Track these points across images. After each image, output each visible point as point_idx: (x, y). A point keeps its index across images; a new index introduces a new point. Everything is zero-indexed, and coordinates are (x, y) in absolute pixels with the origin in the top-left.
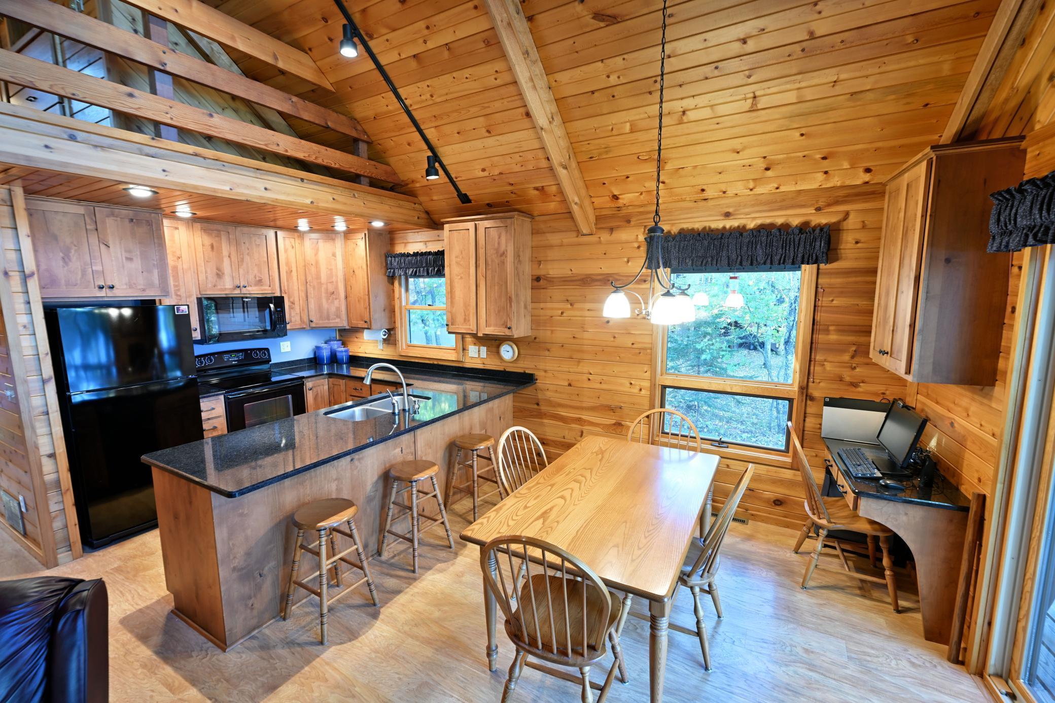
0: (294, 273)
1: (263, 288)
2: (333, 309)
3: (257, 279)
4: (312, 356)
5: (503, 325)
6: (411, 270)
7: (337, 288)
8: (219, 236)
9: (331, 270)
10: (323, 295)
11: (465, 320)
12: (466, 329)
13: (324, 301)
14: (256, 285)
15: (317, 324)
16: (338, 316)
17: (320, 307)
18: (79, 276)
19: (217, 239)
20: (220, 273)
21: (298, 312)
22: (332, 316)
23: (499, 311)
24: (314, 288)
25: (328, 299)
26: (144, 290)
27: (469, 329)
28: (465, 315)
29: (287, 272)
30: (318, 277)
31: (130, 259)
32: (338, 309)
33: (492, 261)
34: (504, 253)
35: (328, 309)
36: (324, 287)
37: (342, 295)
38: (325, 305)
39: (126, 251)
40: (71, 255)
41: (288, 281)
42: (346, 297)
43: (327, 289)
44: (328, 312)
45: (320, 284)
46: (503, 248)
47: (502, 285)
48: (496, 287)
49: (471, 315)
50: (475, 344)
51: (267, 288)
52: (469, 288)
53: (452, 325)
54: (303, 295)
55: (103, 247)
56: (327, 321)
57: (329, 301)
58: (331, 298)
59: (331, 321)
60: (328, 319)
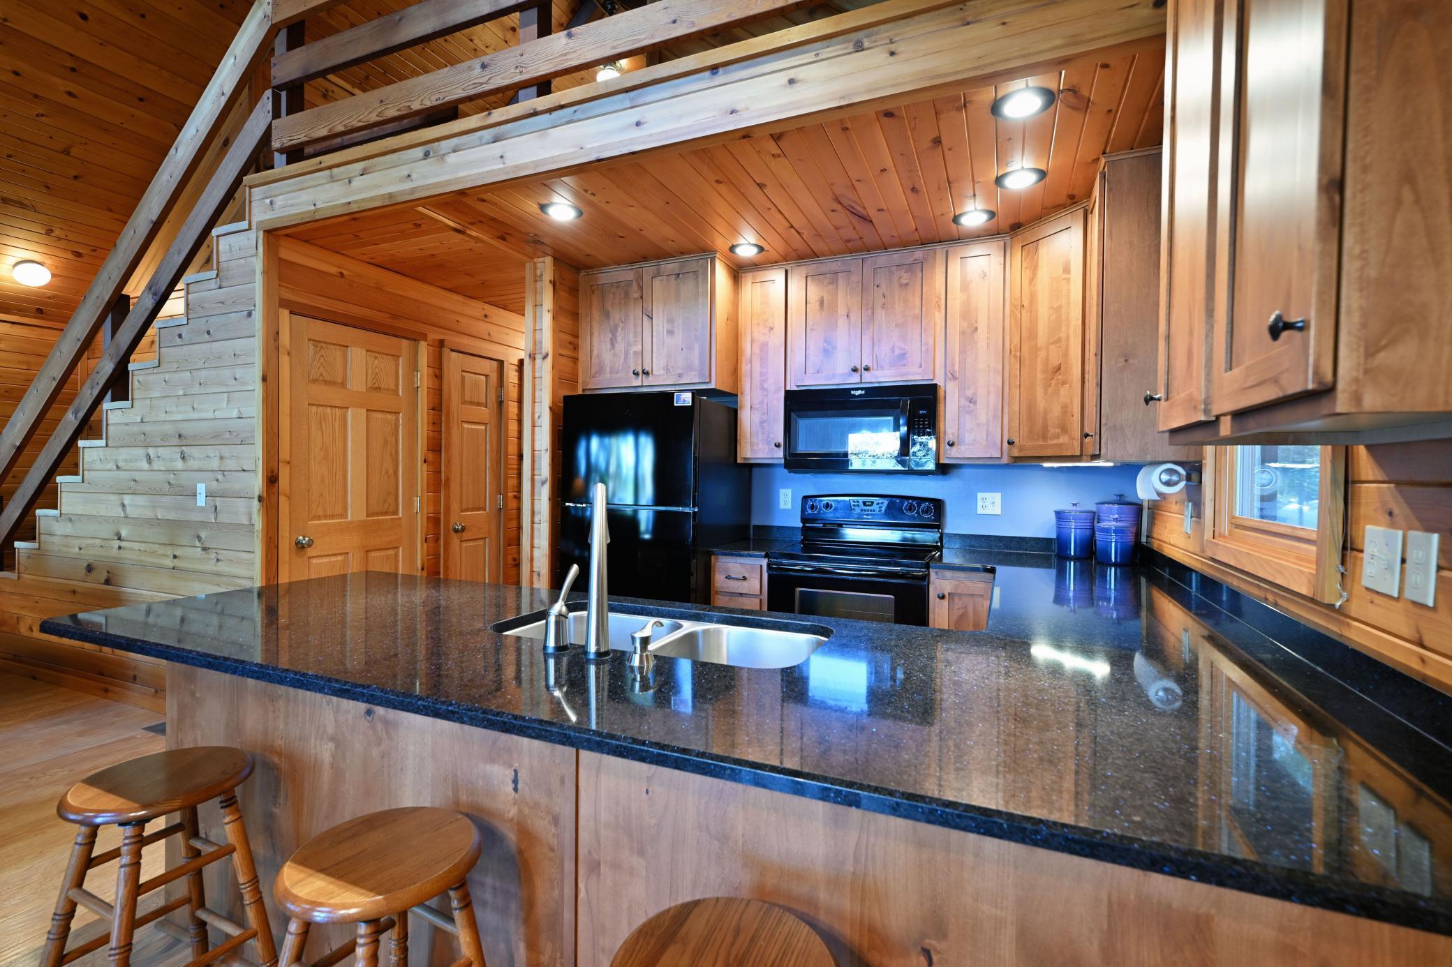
0: (982, 334)
1: (904, 370)
2: (1056, 411)
3: (897, 352)
7: (1066, 355)
8: (834, 282)
9: (1058, 309)
10: (1039, 376)
13: (1040, 392)
14: (890, 365)
16: (1064, 429)
17: (1031, 410)
18: (622, 361)
19: (830, 287)
20: (829, 348)
22: (1053, 430)
25: (1047, 386)
26: (680, 376)
29: (963, 333)
30: (1033, 333)
31: (671, 332)
32: (1065, 409)
35: (1046, 412)
36: (1041, 356)
38: (1041, 404)
39: (668, 322)
40: (618, 334)
41: (963, 351)
43: (1047, 362)
44: (1045, 419)
45: (1035, 349)
50: (1390, 516)
51: (914, 369)
55: (645, 318)
56: (1041, 443)
57: (1050, 390)
58: (1053, 382)
59: (1050, 442)
60: (1045, 437)
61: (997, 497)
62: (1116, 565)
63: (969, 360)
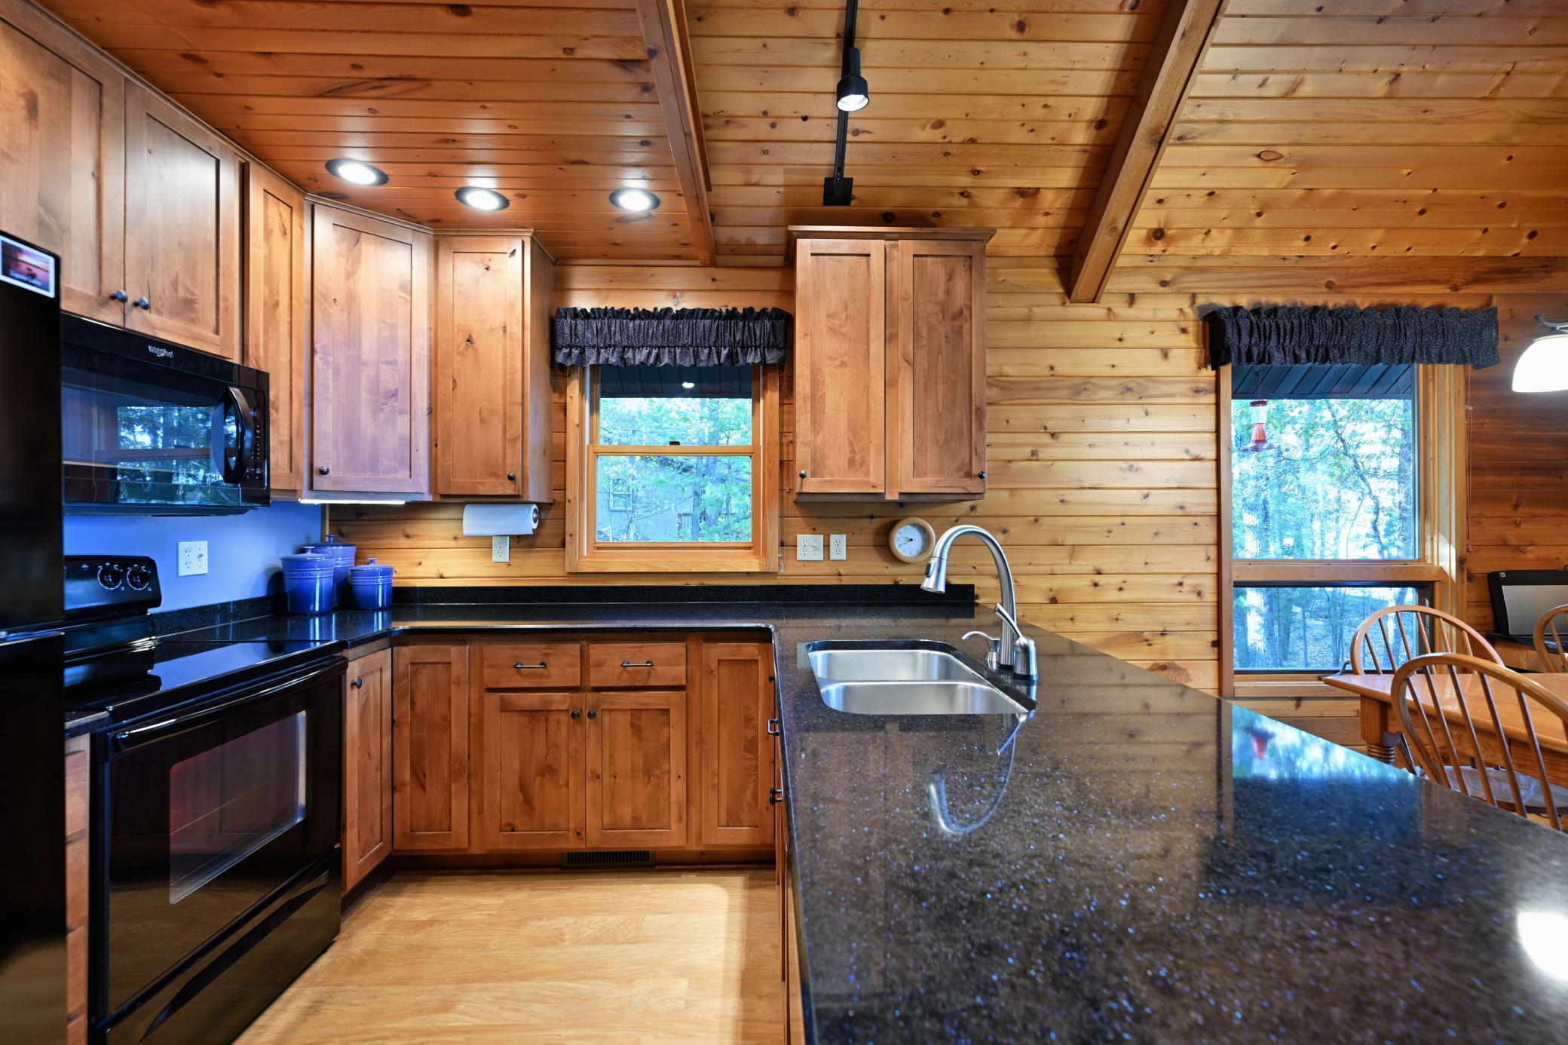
1: (196, 329)
2: (391, 441)
3: (181, 293)
4: (261, 592)
5: (958, 470)
6: (645, 351)
7: (406, 380)
8: (61, 79)
9: (392, 328)
10: (364, 396)
11: (851, 462)
12: (854, 483)
13: (365, 416)
14: (174, 313)
15: (337, 481)
16: (405, 462)
17: (350, 435)
21: (286, 438)
23: (947, 441)
24: (337, 371)
25: (377, 410)
27: (866, 483)
28: (853, 451)
29: (265, 303)
30: (352, 340)
33: (931, 328)
34: (961, 312)
35: (374, 441)
36: (367, 373)
37: (422, 403)
38: (367, 426)
41: (266, 332)
42: (432, 411)
43: (376, 381)
44: (375, 449)
45: (357, 362)
46: (959, 300)
47: (956, 382)
48: (941, 387)
49: (872, 449)
50: (814, 531)
51: (209, 334)
52: (867, 387)
53: (813, 475)
54: (301, 386)
56: (368, 475)
57: (382, 416)
58: (387, 408)
59: (381, 476)
60: (374, 467)
61: (202, 546)
62: (382, 609)
63: (271, 346)
